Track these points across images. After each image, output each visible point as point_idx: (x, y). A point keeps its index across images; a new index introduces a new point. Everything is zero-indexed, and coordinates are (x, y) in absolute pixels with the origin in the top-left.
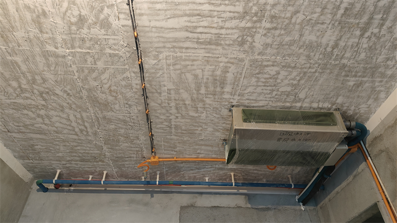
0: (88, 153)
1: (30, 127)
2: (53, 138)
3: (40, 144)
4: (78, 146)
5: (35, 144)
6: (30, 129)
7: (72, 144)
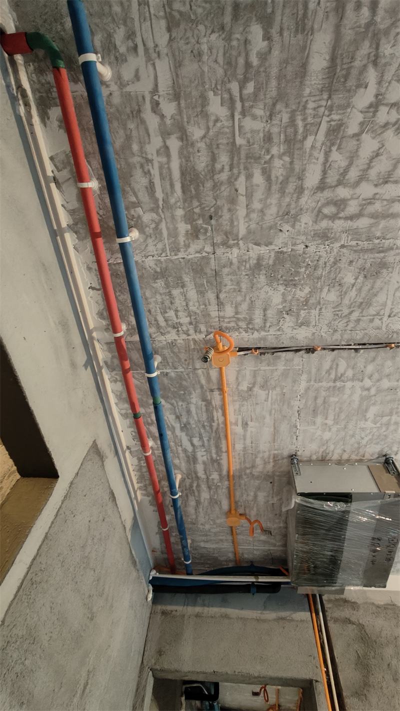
0: (233, 201)
1: (365, 48)
2: (309, 112)
3: (276, 53)
4: (268, 179)
5: (274, 32)
6: (356, 43)
7: (277, 163)
